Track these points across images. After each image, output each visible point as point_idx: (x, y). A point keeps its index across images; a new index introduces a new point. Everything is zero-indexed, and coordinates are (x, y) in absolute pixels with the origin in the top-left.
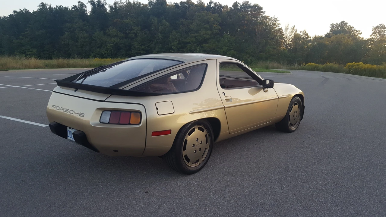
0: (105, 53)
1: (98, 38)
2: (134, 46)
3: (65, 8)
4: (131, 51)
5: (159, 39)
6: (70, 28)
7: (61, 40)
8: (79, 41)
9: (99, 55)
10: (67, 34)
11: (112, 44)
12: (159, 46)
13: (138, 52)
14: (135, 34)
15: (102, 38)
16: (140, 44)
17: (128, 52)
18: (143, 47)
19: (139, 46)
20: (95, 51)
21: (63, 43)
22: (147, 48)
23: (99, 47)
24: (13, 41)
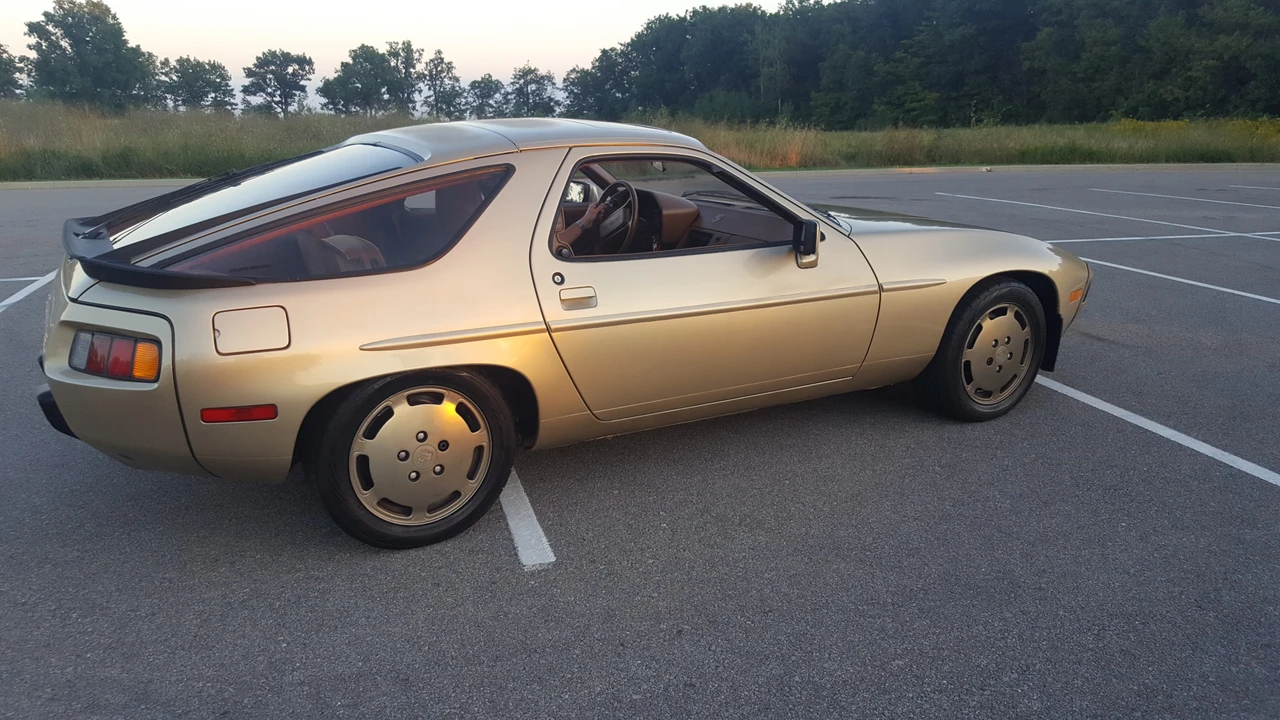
0: (1177, 100)
1: (1158, 40)
6: (1060, 12)
7: (1021, 57)
8: (1084, 56)
9: (1148, 106)
10: (1044, 33)
11: (1211, 62)
15: (1173, 40)
20: (1139, 92)
21: (1026, 65)
23: (1157, 77)
24: (875, 68)
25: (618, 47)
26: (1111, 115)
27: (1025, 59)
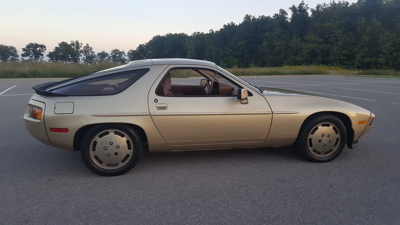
0: (300, 61)
1: (294, 45)
2: (333, 51)
3: (267, 17)
4: (329, 57)
5: (365, 42)
6: (268, 37)
7: (259, 49)
8: (275, 49)
9: (293, 62)
10: (265, 43)
11: (308, 51)
12: (365, 50)
13: (337, 58)
14: (336, 38)
15: (298, 45)
16: (341, 49)
17: (325, 58)
18: (344, 52)
19: (338, 51)
20: (290, 59)
21: (260, 51)
22: (348, 52)
23: (295, 55)
24: (220, 52)
25: (145, 44)
26: (283, 65)
27: (260, 50)
